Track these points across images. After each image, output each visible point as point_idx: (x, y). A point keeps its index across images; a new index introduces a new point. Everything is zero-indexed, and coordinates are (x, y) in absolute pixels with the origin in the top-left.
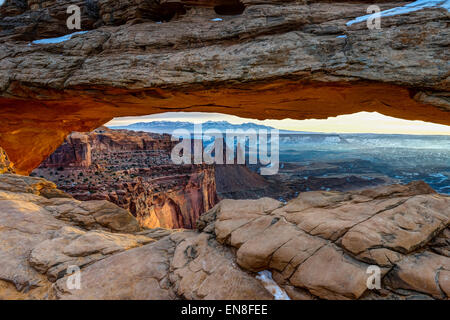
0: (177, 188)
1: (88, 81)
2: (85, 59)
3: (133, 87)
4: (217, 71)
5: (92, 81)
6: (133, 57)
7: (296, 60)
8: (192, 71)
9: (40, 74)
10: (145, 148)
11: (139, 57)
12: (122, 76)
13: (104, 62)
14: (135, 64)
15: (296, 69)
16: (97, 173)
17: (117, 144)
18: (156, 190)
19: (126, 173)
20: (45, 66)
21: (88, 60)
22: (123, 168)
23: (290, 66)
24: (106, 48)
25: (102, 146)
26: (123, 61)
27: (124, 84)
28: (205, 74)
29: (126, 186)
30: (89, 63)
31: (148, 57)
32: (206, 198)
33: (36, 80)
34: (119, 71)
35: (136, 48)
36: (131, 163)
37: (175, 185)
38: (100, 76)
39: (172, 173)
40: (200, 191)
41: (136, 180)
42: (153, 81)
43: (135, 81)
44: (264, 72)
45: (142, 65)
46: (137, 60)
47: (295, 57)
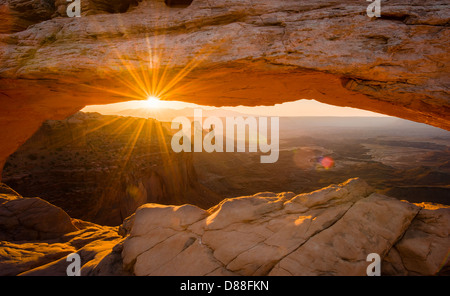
1: (38, 71)
2: (37, 49)
5: (42, 70)
6: (83, 46)
7: (238, 49)
8: (138, 59)
11: (88, 46)
12: (71, 65)
13: (56, 52)
14: (84, 52)
15: (238, 58)
21: (40, 50)
23: (232, 55)
24: (59, 38)
26: (72, 50)
27: (73, 73)
30: (41, 53)
31: (96, 46)
34: (68, 60)
35: (87, 37)
38: (50, 65)
44: (209, 61)
45: (91, 54)
46: (86, 49)
47: (238, 46)
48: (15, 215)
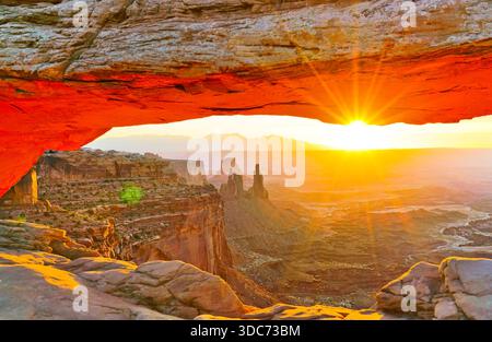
0: (168, 232)
1: (108, 67)
2: (98, 32)
3: (186, 75)
4: (337, 45)
5: (116, 66)
6: (183, 26)
7: (480, 23)
8: (292, 46)
9: (22, 56)
10: (118, 175)
11: (193, 26)
12: (168, 56)
13: (133, 36)
14: (189, 37)
15: (481, 37)
16: (46, 214)
17: (76, 171)
18: (136, 237)
19: (91, 213)
20: (31, 45)
21: (103, 34)
22: (87, 205)
23: (468, 32)
24: (132, 14)
25: (55, 174)
26: (166, 34)
27: (172, 70)
28: (316, 50)
29: (91, 231)
30: (106, 39)
31: (209, 25)
32: (211, 247)
33: (16, 67)
34: (162, 49)
35: (185, 12)
36: (98, 199)
37: (164, 229)
38: (129, 58)
39: (159, 212)
40: (202, 237)
41: (106, 223)
42: (224, 64)
43: (190, 65)
44: (422, 44)
45: (202, 38)
46: (191, 31)
47: (477, 18)
48: (162, 283)
